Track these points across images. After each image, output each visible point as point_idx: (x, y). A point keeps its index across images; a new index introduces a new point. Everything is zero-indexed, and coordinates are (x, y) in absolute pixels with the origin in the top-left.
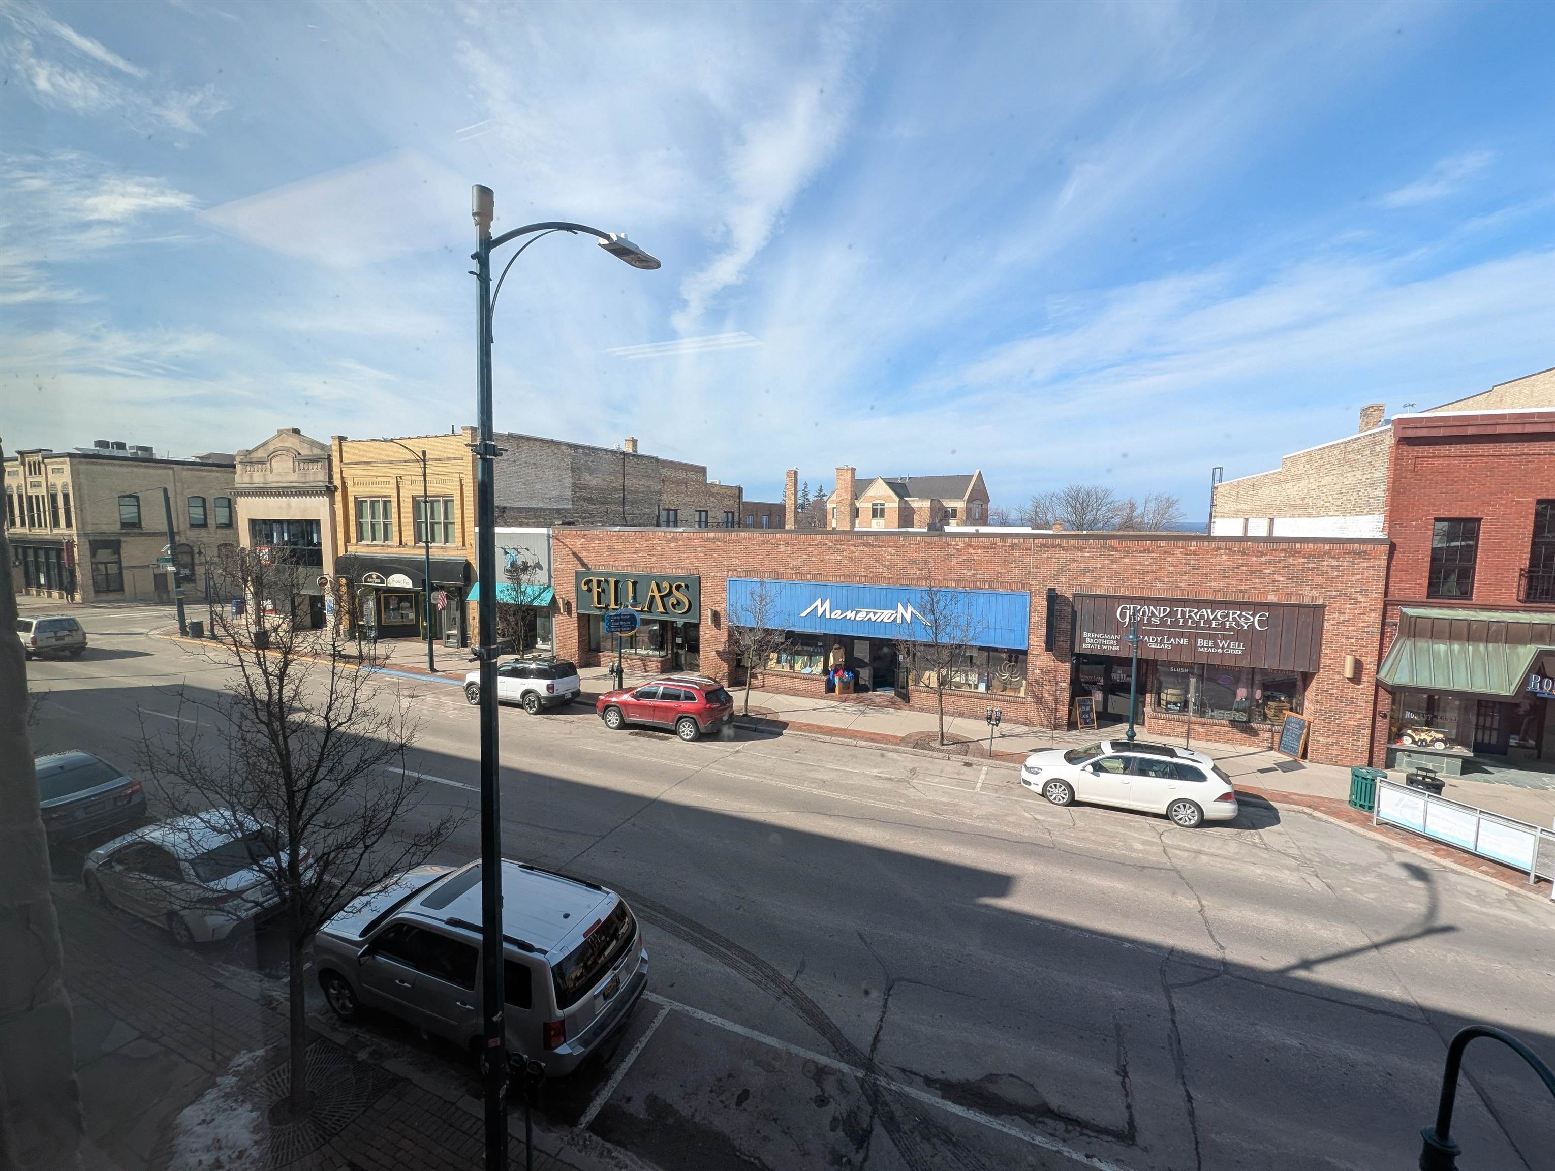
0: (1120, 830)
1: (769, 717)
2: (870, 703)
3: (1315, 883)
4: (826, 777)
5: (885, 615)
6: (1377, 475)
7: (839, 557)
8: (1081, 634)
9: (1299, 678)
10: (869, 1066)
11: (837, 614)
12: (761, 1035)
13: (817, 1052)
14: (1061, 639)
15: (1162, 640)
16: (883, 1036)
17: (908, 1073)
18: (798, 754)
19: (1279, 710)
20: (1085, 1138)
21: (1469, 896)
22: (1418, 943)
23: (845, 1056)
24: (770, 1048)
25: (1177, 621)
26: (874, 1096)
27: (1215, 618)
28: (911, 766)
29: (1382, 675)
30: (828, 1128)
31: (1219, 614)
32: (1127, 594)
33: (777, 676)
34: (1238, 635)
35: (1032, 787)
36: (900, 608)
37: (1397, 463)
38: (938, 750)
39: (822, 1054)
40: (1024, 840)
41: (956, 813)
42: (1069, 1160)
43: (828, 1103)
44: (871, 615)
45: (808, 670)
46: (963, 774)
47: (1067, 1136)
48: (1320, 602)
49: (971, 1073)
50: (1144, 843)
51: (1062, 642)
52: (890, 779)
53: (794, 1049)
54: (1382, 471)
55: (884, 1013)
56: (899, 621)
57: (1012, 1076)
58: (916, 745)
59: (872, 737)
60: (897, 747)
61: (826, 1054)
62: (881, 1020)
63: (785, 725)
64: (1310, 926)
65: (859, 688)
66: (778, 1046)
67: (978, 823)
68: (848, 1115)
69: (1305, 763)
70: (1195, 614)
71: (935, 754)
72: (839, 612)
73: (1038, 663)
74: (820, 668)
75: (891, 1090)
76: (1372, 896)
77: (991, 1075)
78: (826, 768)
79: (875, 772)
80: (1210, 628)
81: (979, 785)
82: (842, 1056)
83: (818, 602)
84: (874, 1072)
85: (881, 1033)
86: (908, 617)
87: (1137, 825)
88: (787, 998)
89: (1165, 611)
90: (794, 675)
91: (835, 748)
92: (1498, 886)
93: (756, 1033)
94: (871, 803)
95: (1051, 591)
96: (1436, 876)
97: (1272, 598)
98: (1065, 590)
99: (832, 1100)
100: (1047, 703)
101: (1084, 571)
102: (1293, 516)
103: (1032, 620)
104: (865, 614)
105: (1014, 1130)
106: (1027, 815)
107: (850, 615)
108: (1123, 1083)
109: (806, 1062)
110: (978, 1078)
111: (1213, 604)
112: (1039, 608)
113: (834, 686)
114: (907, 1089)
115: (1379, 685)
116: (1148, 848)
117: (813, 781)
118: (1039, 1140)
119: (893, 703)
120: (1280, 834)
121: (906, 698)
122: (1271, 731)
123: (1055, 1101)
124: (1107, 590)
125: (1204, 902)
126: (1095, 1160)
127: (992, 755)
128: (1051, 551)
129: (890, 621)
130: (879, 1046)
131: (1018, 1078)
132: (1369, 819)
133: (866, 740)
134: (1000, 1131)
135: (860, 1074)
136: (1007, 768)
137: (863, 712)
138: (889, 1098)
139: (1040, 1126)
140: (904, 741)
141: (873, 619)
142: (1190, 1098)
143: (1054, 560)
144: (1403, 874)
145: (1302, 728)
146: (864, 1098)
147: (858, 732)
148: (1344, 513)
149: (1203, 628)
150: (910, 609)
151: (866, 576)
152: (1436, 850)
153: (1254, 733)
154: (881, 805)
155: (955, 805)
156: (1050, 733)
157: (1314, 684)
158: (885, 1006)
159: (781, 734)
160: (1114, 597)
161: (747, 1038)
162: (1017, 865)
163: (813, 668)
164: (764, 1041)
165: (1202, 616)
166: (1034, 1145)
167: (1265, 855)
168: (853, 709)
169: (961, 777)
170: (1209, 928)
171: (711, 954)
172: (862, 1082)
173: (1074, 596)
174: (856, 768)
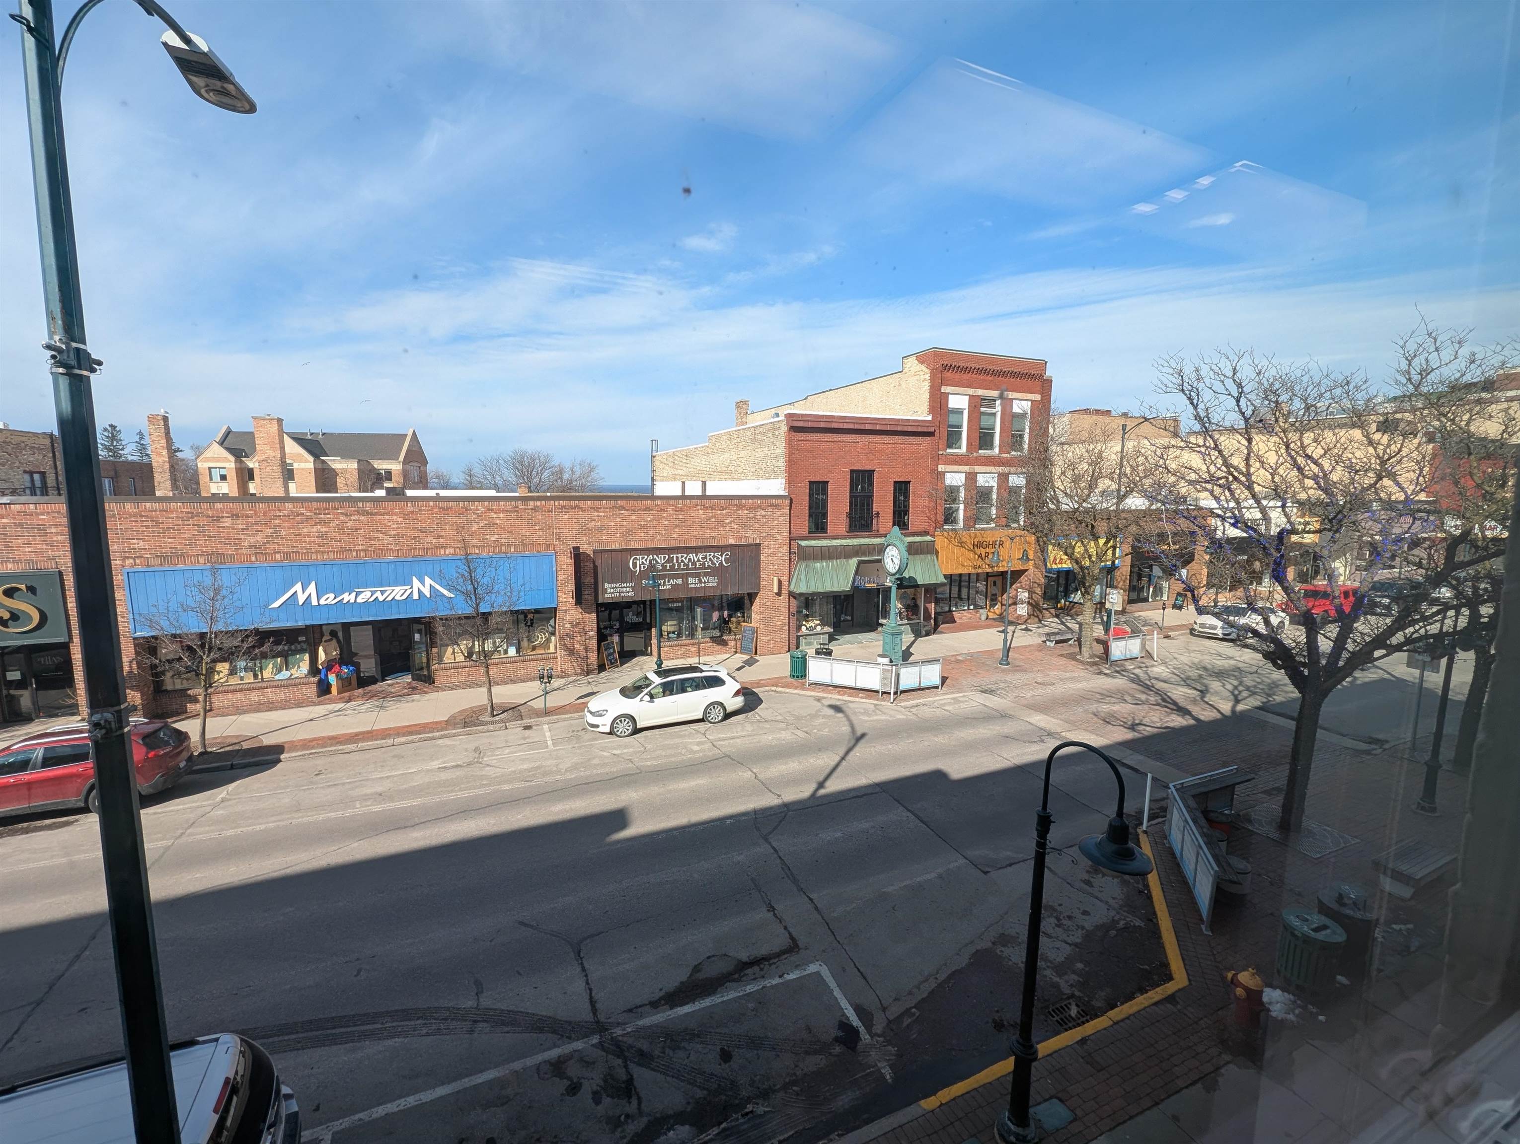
0: (677, 740)
1: (246, 746)
2: (386, 696)
3: (799, 733)
4: (379, 789)
5: (398, 593)
6: (778, 451)
7: (324, 530)
8: (603, 586)
9: (746, 597)
10: (600, 1027)
11: (329, 598)
12: (473, 1078)
13: (544, 1051)
14: (586, 592)
15: (664, 582)
16: (598, 995)
17: (633, 1010)
18: (321, 776)
19: (738, 623)
20: (773, 966)
21: (863, 714)
22: (857, 749)
23: (573, 1035)
24: (490, 1083)
25: (674, 565)
26: (618, 1049)
27: (698, 560)
28: (472, 746)
29: (792, 587)
30: (593, 1105)
31: (700, 556)
32: (637, 546)
33: (234, 691)
34: (714, 571)
35: (601, 729)
36: (416, 582)
37: (790, 443)
38: (492, 723)
39: (549, 1049)
40: (616, 775)
41: (545, 774)
42: (773, 987)
43: (581, 1084)
44: (378, 594)
45: (285, 674)
46: (529, 737)
47: (762, 973)
48: (758, 541)
49: (681, 975)
50: (698, 744)
51: (587, 595)
52: (458, 766)
53: (517, 1065)
54: (781, 449)
55: (586, 976)
56: (416, 596)
57: (709, 958)
58: (466, 725)
59: (409, 730)
60: (446, 732)
61: (555, 1046)
62: (587, 983)
63: (278, 749)
64: (812, 761)
65: (364, 682)
66: (498, 1075)
67: (569, 776)
68: (605, 1081)
69: (757, 657)
70: (684, 558)
71: (491, 727)
72: (332, 596)
73: (568, 618)
74: (304, 667)
75: (628, 1033)
76: (827, 730)
77: (695, 966)
78: (373, 779)
79: (436, 764)
80: (696, 569)
81: (550, 743)
82: (569, 1038)
83: (298, 587)
84: (607, 1030)
85: (593, 994)
86: (427, 592)
87: (687, 733)
88: (481, 1025)
89: (665, 557)
90: (265, 685)
91: (366, 755)
92: (868, 703)
93: (466, 1080)
94: (452, 796)
95: (576, 549)
96: (844, 708)
97: (731, 541)
98: (587, 548)
99: (583, 1080)
100: (578, 653)
101: (601, 529)
102: (721, 480)
103: (559, 578)
104: (369, 594)
105: (729, 994)
106: (605, 754)
107: (347, 597)
108: (775, 915)
109: (538, 1068)
110: (688, 975)
111: (696, 549)
112: (564, 567)
113: (329, 686)
114: (641, 1023)
115: (791, 594)
116: (702, 747)
117: (365, 798)
118: (750, 989)
119: (414, 689)
120: (767, 709)
121: (429, 680)
122: (735, 639)
123: (744, 956)
124: (620, 544)
125: (754, 771)
126: (785, 975)
127: (547, 712)
128: (571, 512)
129: (404, 597)
130: (598, 1006)
131: (713, 956)
132: (803, 684)
133: (404, 735)
134: (722, 1002)
135: (595, 1040)
136: (565, 720)
137: (382, 707)
138: (630, 1041)
139: (744, 978)
140: (450, 723)
141: (381, 598)
142: (811, 900)
143: (575, 521)
144: (831, 712)
145: (753, 634)
146: (610, 1056)
147: (390, 729)
148: (758, 477)
149: (691, 569)
150: (428, 581)
151: (365, 550)
152: (838, 692)
153: (724, 643)
154: (466, 794)
155: (538, 767)
156: (585, 679)
157: (757, 600)
158: (584, 969)
159: (279, 761)
160: (626, 550)
161: (458, 1092)
162: (623, 798)
163: (293, 671)
164: (480, 1081)
165: (690, 559)
166: (748, 995)
167: (767, 726)
168: (366, 706)
169: (528, 740)
170: (766, 786)
171: (353, 1041)
172: (601, 1045)
173: (595, 552)
174: (410, 768)
